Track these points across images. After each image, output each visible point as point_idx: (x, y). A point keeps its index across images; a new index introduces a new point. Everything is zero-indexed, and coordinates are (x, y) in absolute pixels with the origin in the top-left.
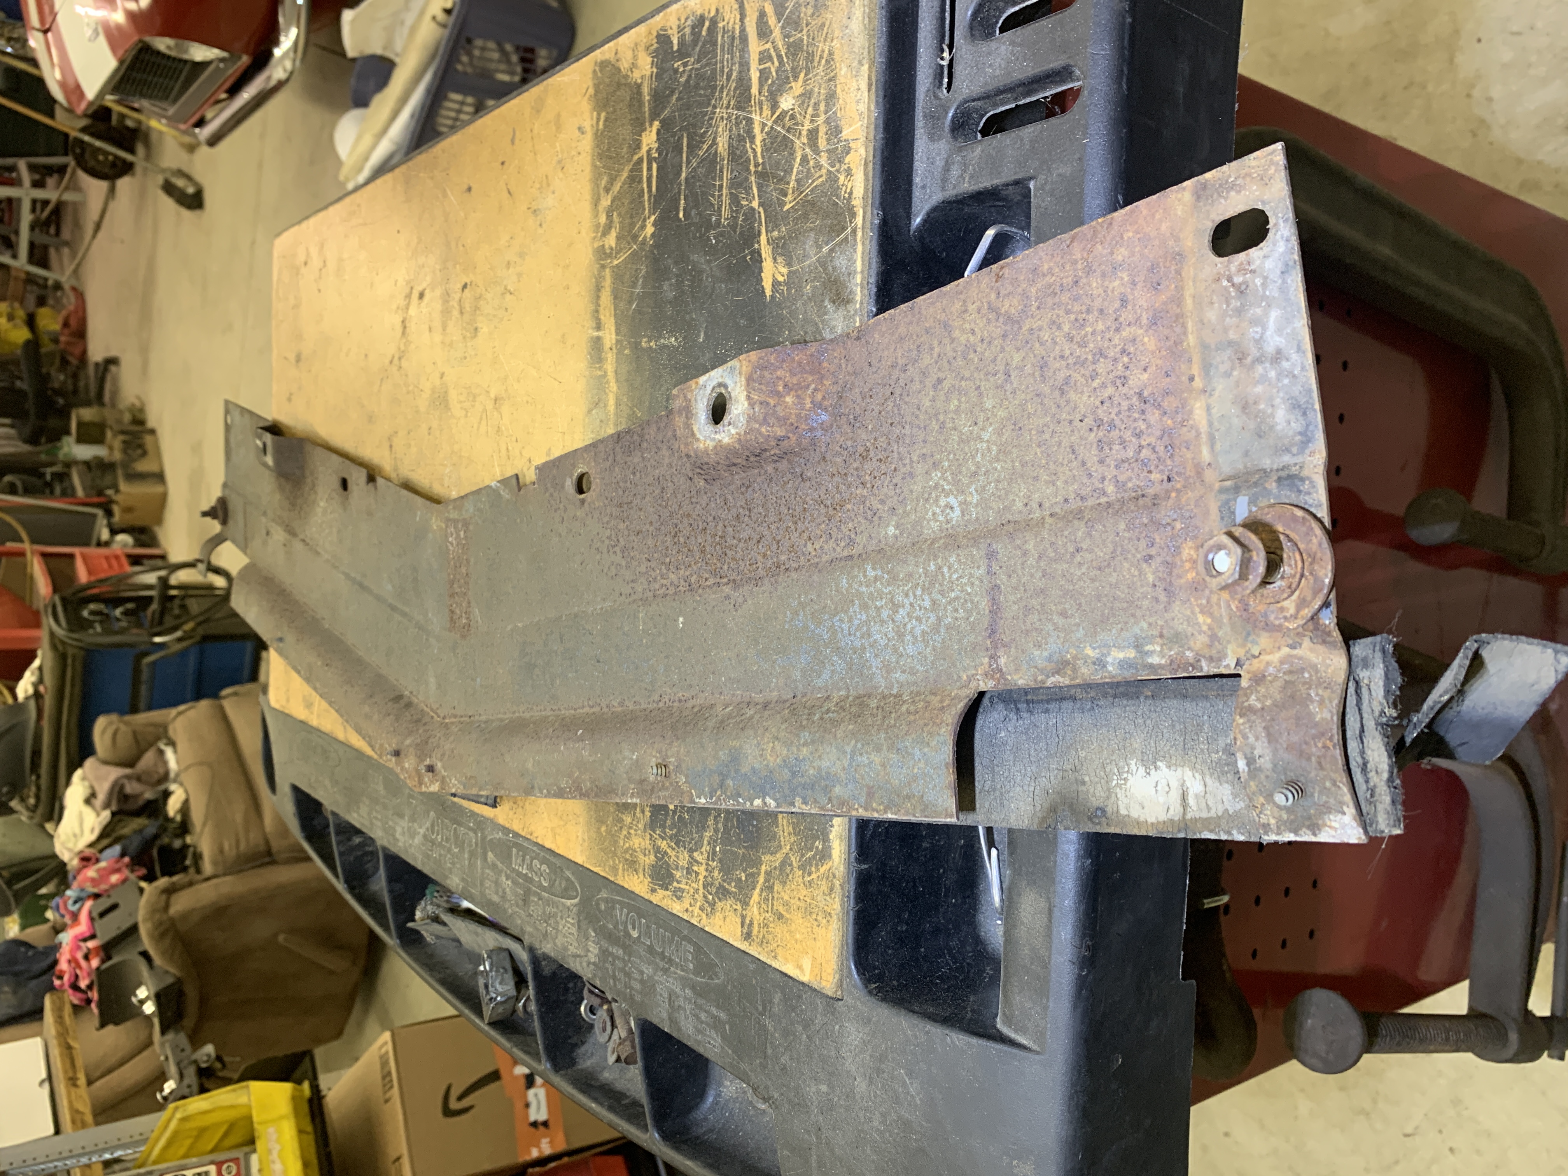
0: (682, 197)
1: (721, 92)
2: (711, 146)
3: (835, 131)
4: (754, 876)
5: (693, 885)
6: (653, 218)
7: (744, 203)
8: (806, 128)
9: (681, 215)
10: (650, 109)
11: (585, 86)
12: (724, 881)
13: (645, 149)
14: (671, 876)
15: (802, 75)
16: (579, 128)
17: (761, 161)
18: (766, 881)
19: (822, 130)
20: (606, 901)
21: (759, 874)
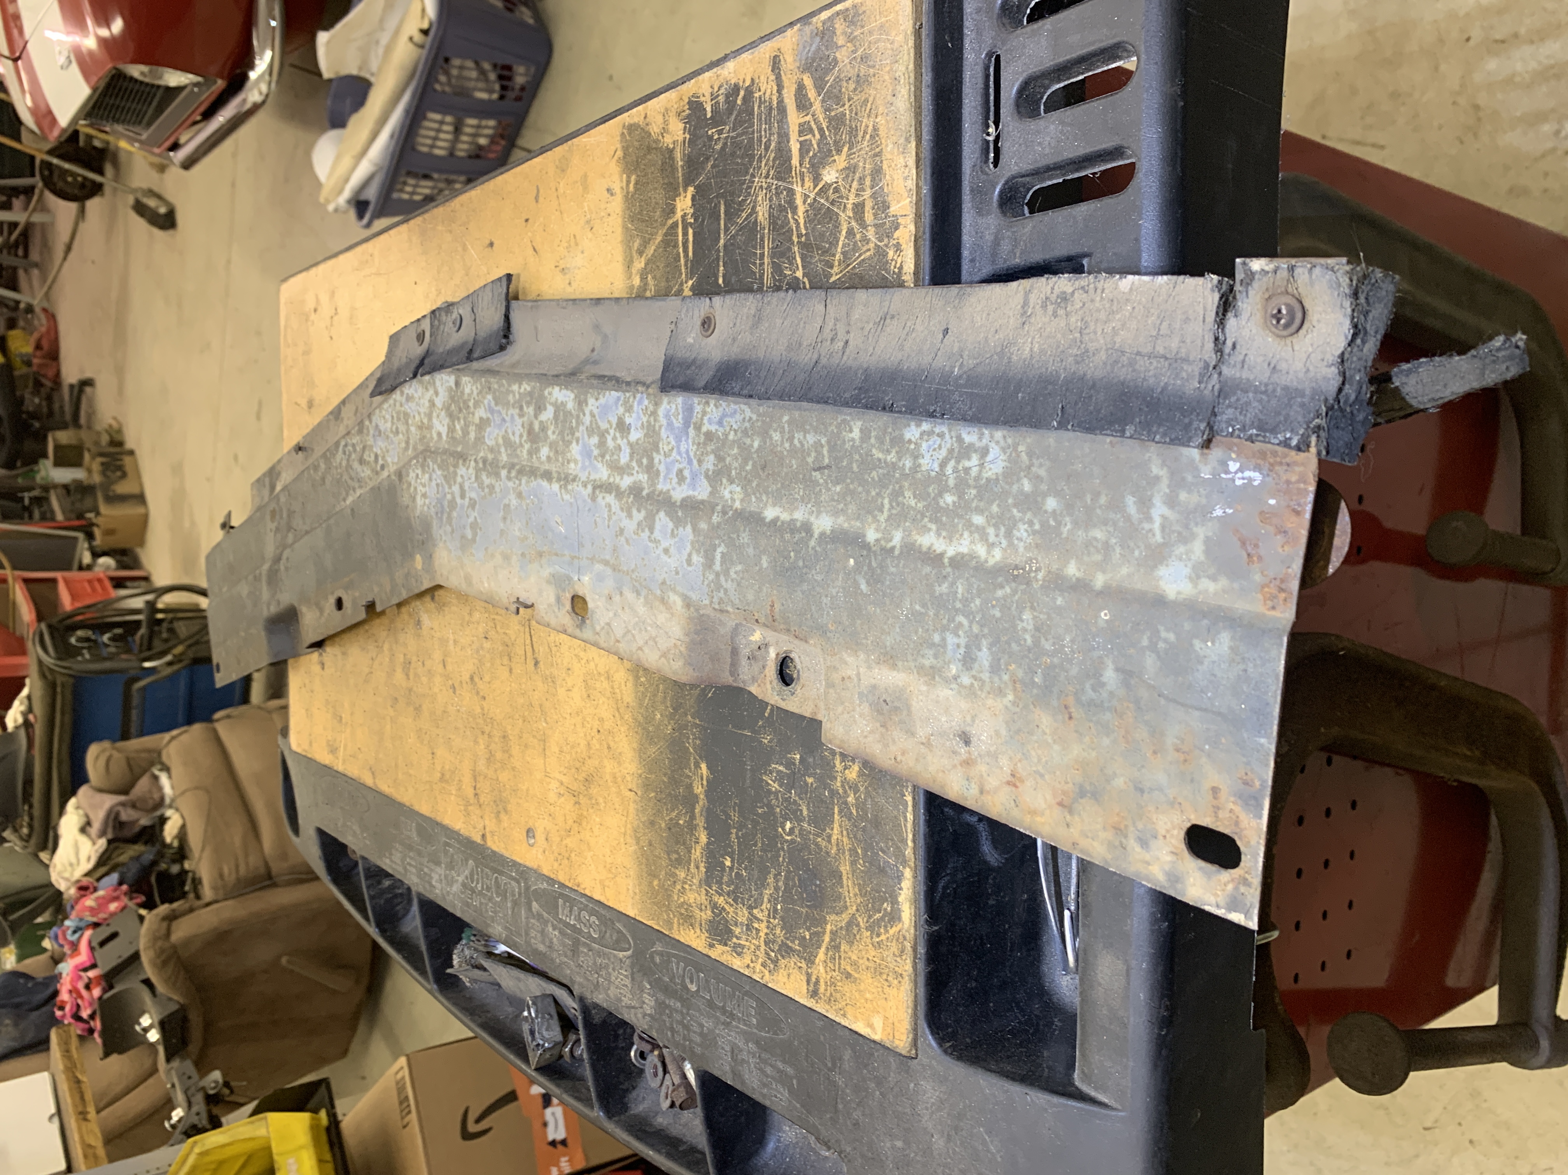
0: (721, 263)
1: (760, 160)
2: (750, 215)
3: (882, 206)
4: (818, 937)
5: (754, 941)
6: (690, 283)
7: (788, 272)
8: (851, 201)
9: (721, 281)
10: (683, 175)
11: (613, 148)
12: (787, 939)
13: (679, 214)
14: (730, 932)
15: (846, 149)
16: (608, 190)
17: (804, 232)
18: (832, 940)
19: (869, 205)
20: (661, 954)
21: (824, 933)
